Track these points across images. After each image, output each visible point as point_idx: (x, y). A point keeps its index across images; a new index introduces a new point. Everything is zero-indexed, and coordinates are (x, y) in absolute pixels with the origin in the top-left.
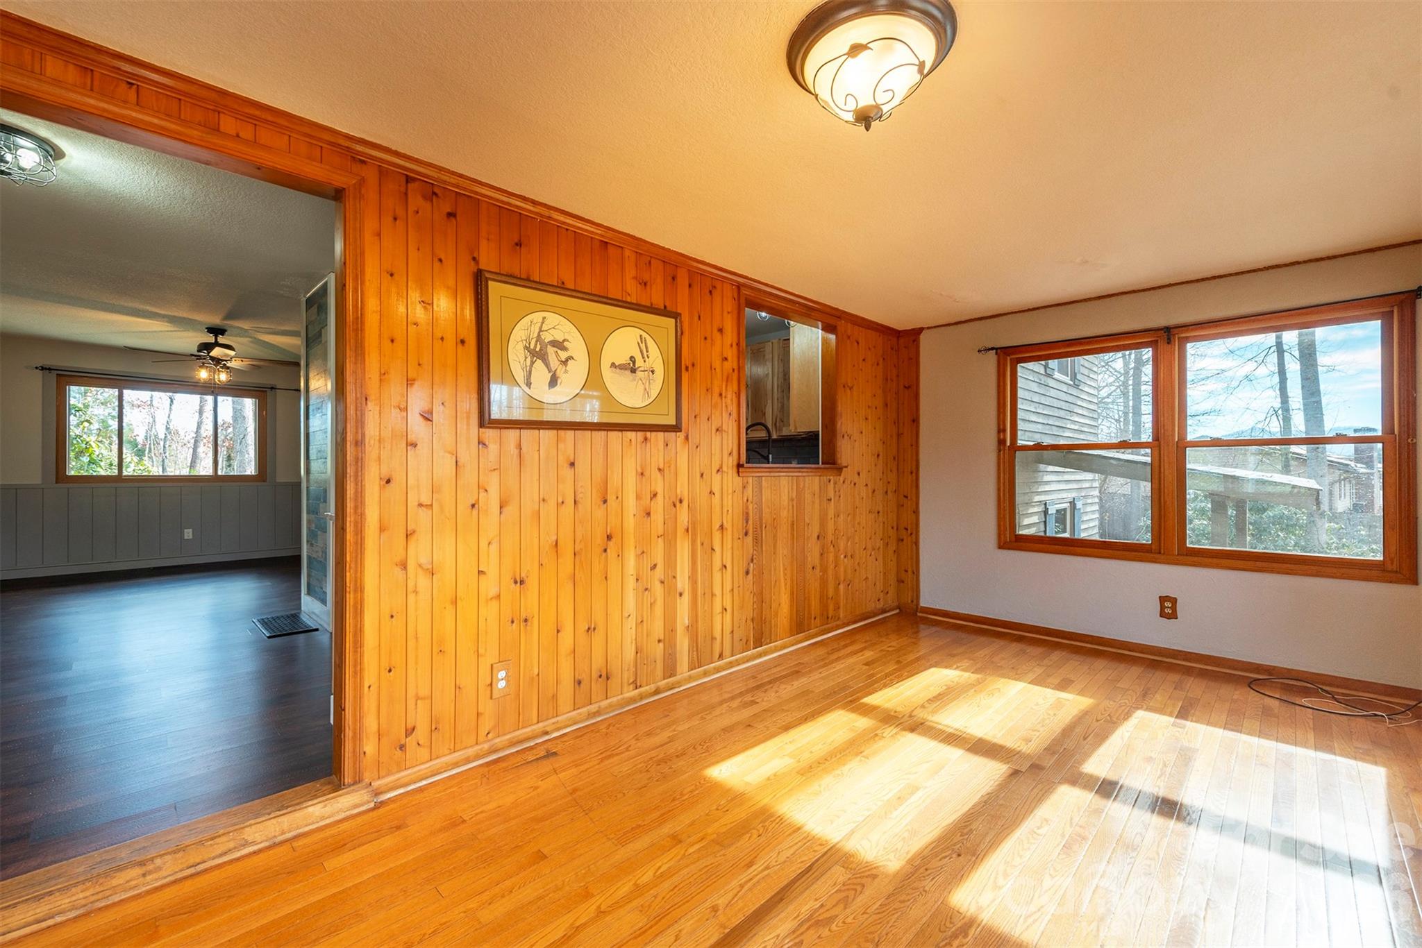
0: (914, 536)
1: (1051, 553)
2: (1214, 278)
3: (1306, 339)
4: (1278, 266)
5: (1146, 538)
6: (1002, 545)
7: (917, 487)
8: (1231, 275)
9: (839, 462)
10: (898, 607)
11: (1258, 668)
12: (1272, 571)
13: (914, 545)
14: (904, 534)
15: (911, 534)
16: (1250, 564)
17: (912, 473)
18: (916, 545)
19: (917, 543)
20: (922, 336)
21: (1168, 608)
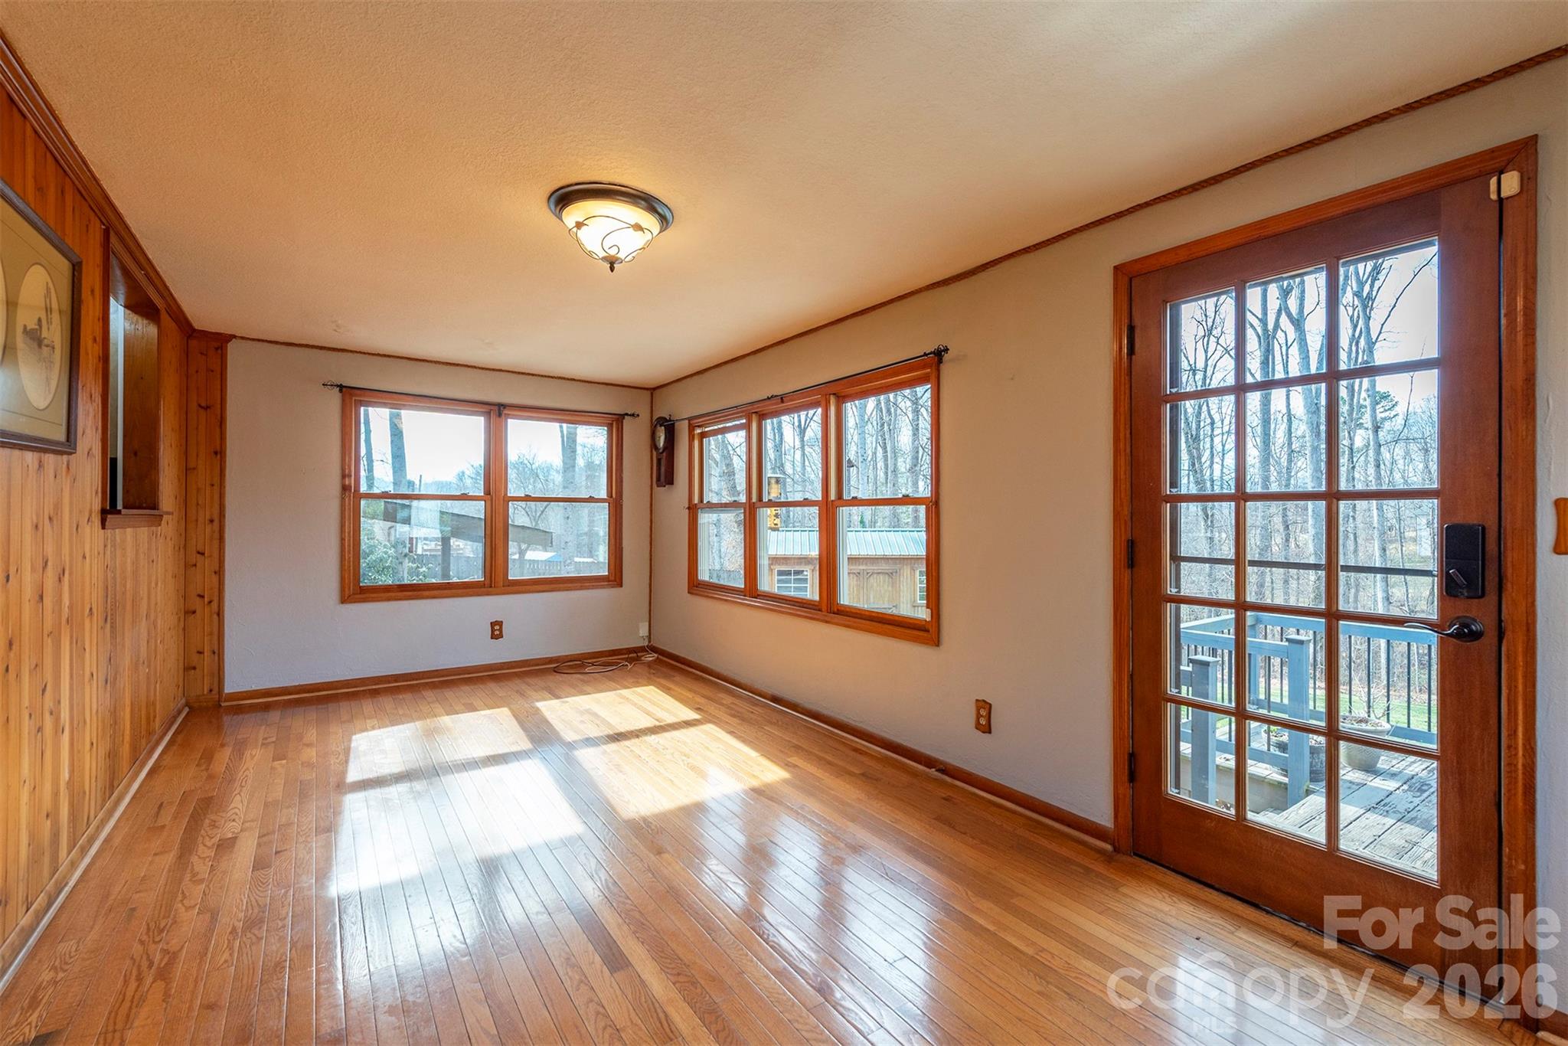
0: (215, 605)
1: (400, 599)
2: (529, 374)
3: (572, 430)
4: (564, 378)
5: (478, 576)
6: (345, 599)
7: (222, 539)
8: (539, 375)
9: (161, 507)
10: (187, 704)
11: (551, 660)
12: (559, 590)
13: (215, 616)
14: (197, 605)
15: (210, 602)
16: (547, 587)
17: (212, 521)
18: (218, 615)
19: (220, 614)
20: (229, 345)
21: (496, 630)
